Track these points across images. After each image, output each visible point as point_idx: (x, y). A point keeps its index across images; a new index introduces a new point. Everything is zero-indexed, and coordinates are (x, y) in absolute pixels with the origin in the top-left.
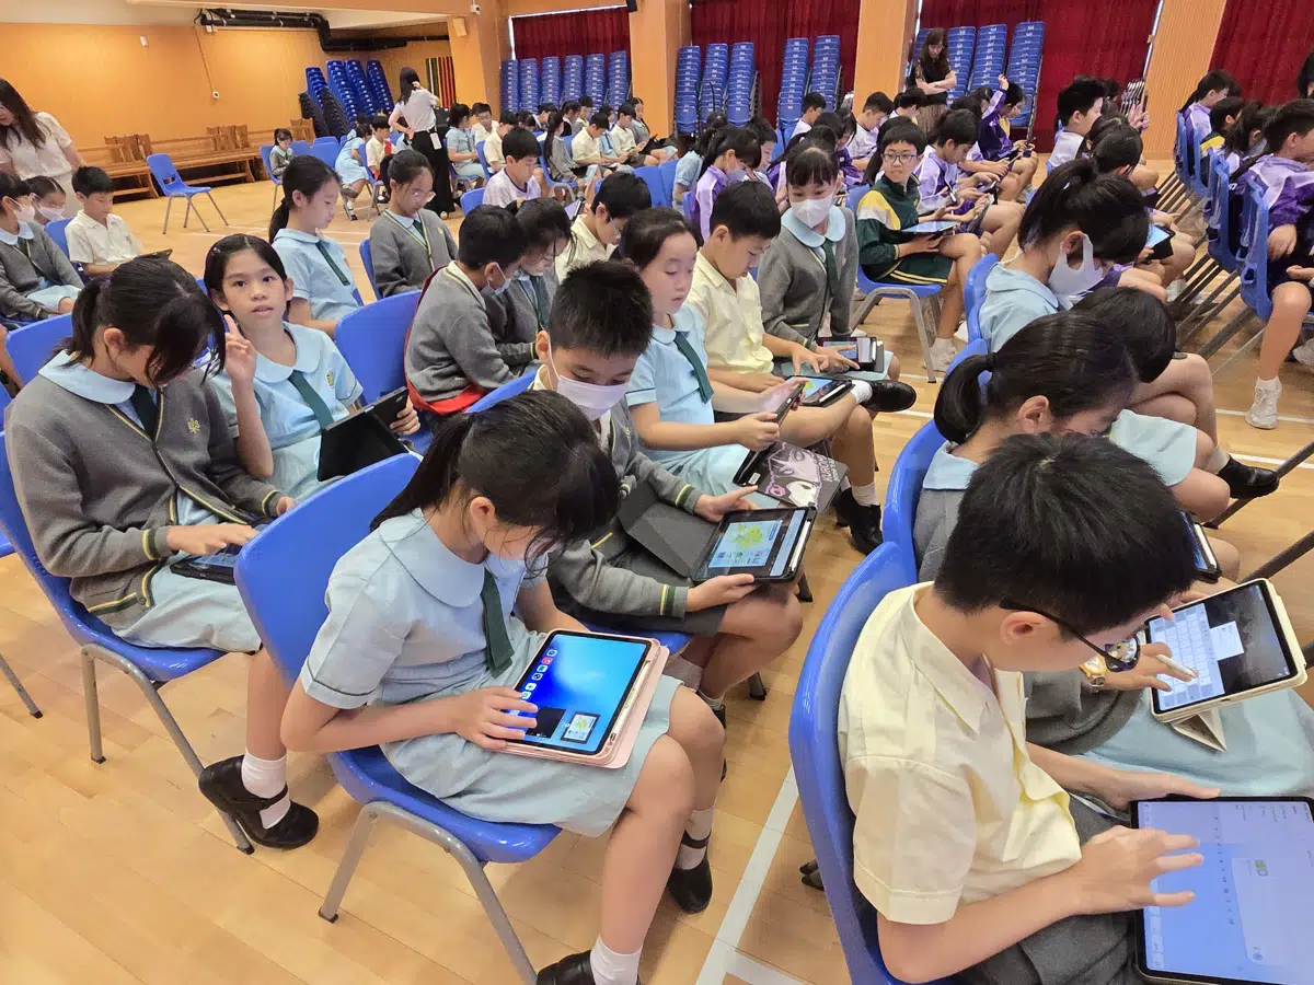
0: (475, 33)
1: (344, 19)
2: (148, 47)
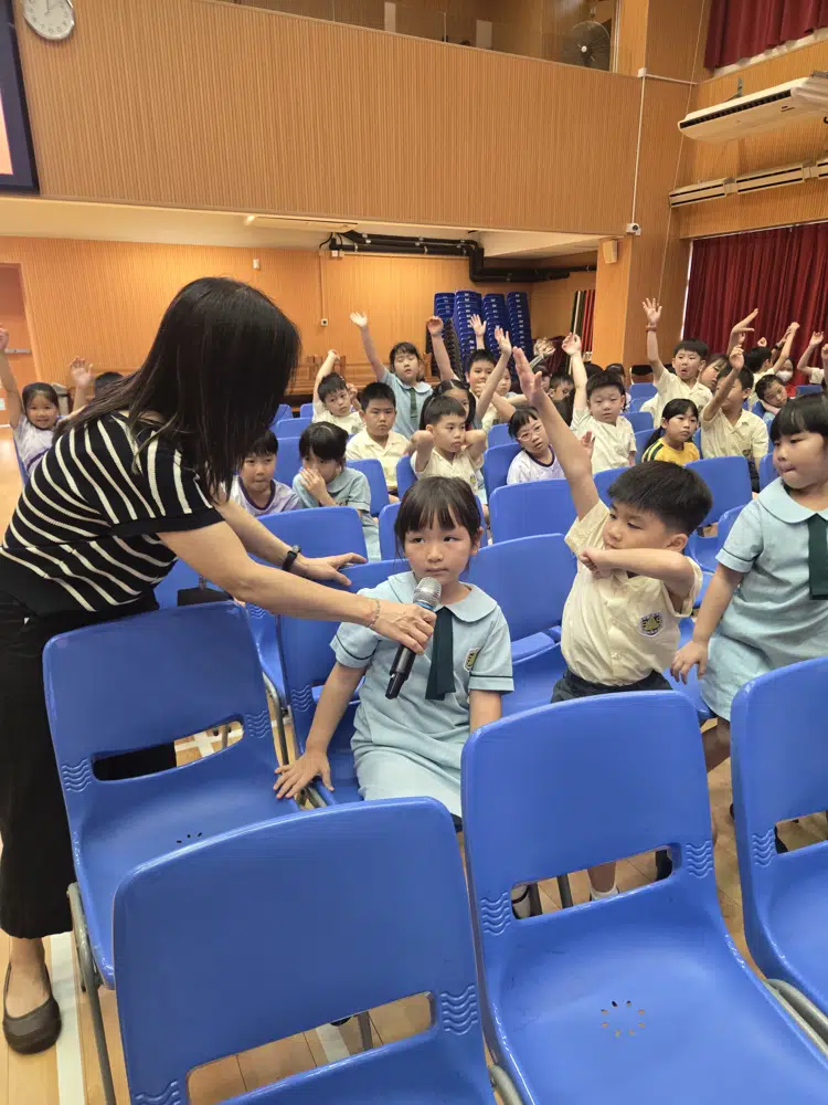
0: (626, 257)
1: (498, 247)
2: (259, 270)
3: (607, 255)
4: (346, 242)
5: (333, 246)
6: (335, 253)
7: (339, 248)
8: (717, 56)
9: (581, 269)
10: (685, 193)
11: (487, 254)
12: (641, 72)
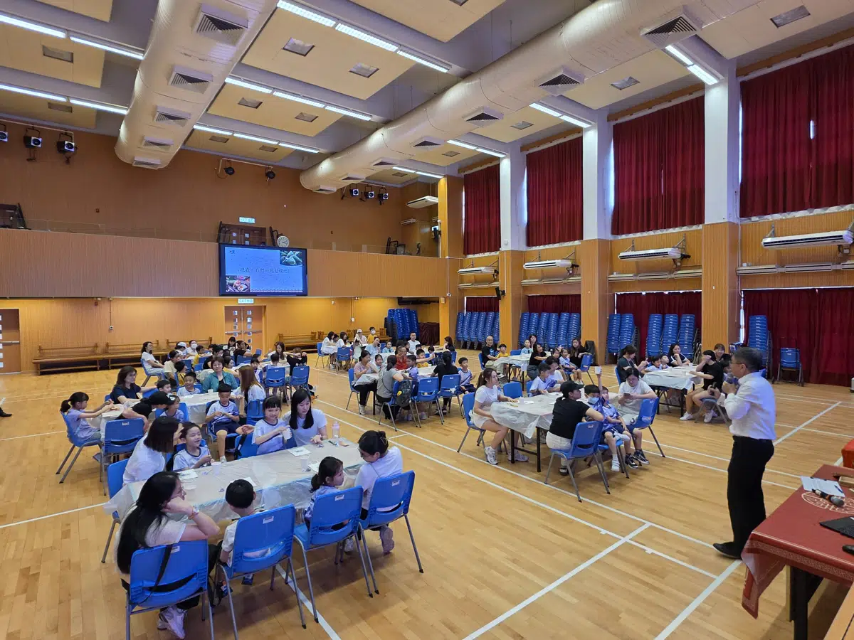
3: (442, 300)
6: (357, 298)
8: (467, 252)
9: (434, 302)
10: (461, 286)
12: (447, 257)
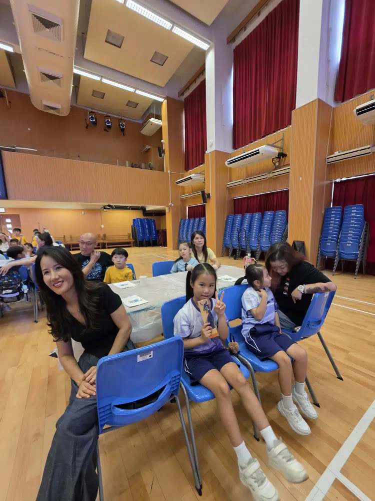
0: (171, 211)
1: (150, 208)
2: (84, 214)
3: (167, 209)
4: (108, 207)
5: (105, 208)
6: (105, 210)
7: (106, 209)
8: (187, 168)
10: (183, 197)
11: (147, 210)
12: (169, 172)
